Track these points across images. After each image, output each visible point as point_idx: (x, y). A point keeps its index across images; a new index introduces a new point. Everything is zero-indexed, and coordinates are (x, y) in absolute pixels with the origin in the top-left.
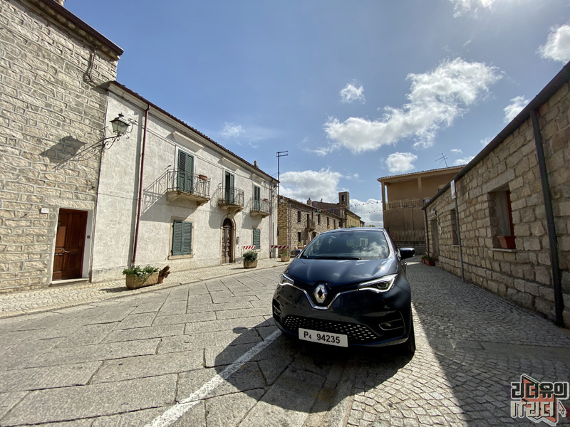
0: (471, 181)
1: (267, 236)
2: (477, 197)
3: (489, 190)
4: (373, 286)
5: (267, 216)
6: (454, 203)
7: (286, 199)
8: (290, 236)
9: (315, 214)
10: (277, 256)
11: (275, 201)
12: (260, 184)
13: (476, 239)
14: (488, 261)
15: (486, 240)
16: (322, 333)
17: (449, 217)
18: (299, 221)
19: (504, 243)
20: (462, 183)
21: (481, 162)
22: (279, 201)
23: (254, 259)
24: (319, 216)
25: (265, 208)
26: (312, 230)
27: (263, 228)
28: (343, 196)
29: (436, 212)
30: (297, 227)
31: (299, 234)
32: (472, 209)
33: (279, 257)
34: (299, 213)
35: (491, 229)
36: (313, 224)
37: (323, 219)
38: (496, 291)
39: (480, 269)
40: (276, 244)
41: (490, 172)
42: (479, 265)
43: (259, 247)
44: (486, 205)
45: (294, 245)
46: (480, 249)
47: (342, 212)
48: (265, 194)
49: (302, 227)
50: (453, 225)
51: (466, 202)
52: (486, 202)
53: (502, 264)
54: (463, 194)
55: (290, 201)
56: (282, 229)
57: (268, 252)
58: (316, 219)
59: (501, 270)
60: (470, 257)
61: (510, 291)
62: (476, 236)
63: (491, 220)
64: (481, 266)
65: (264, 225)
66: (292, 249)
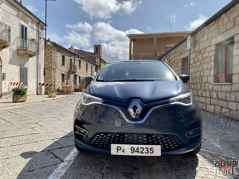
0: (202, 36)
1: (34, 74)
2: (205, 48)
3: (217, 42)
4: (179, 100)
5: (34, 55)
6: (188, 52)
7: (52, 43)
8: (55, 77)
9: (76, 59)
10: (43, 93)
11: (42, 44)
12: (27, 23)
13: (201, 77)
14: (208, 92)
15: (209, 78)
16: (135, 147)
17: (181, 64)
18: (63, 64)
19: (222, 79)
20: (194, 39)
21: (214, 22)
22: (45, 44)
23: (24, 94)
24: (80, 61)
25: (32, 48)
26: (74, 73)
27: (30, 67)
28: (97, 48)
29: (169, 61)
30: (61, 69)
31: (63, 75)
32: (200, 57)
33: (46, 93)
34: (63, 57)
35: (214, 69)
36: (75, 67)
37: (83, 63)
38: (213, 111)
39: (201, 98)
40: (42, 82)
41: (220, 28)
42: (200, 95)
43: (26, 84)
44: (213, 53)
45: (59, 84)
46: (202, 84)
47: (98, 60)
48: (32, 34)
49: (65, 69)
50: (182, 69)
51: (196, 52)
52: (212, 51)
53: (219, 93)
54: (195, 46)
55: (55, 45)
56: (48, 70)
57: (35, 89)
58: (77, 63)
59: (217, 97)
60: (194, 91)
61: (224, 110)
62: (200, 76)
63: (215, 63)
64: (202, 96)
65: (31, 64)
66: (57, 88)
